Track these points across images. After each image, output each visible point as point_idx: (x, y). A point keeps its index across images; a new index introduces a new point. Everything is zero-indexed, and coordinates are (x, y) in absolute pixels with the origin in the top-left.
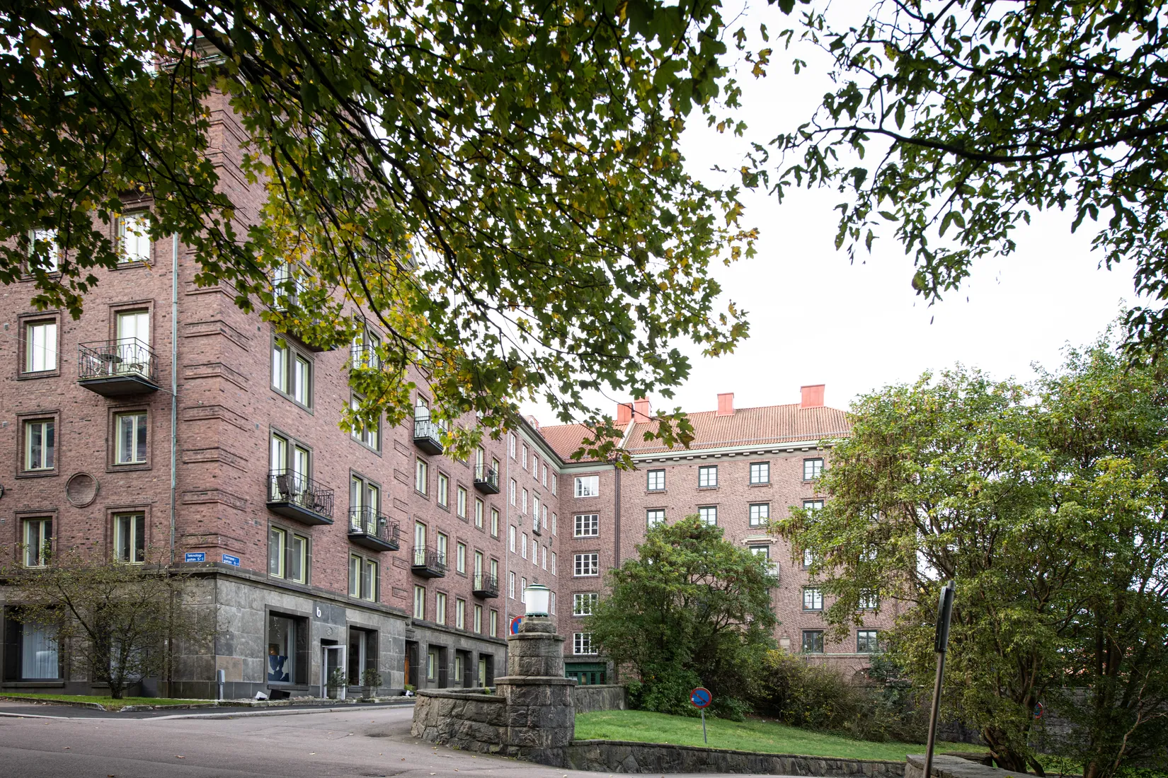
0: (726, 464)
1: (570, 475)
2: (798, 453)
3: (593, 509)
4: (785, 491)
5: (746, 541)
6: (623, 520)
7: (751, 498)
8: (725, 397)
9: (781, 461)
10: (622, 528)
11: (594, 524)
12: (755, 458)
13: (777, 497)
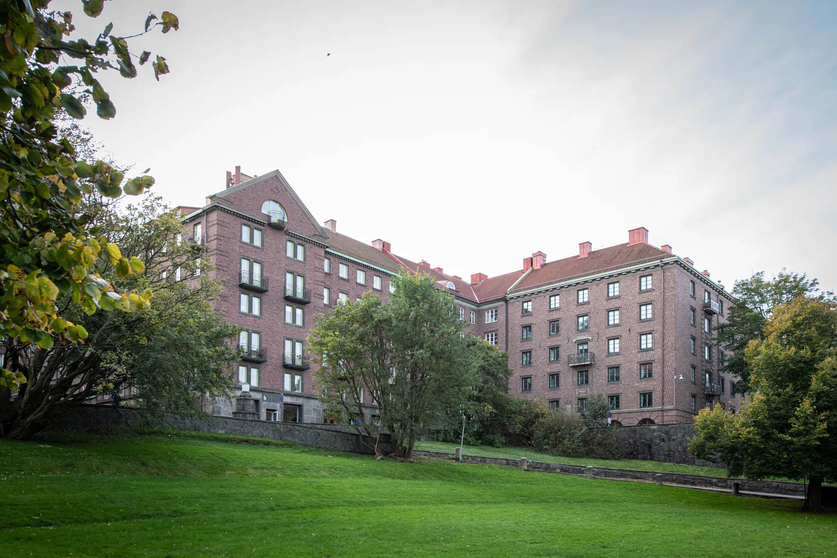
0: (564, 293)
1: (483, 310)
2: (603, 280)
3: (494, 329)
4: (597, 305)
5: (574, 340)
6: (510, 334)
7: (578, 313)
8: (585, 245)
9: (594, 287)
10: (509, 340)
11: (496, 338)
12: (579, 287)
13: (592, 310)
